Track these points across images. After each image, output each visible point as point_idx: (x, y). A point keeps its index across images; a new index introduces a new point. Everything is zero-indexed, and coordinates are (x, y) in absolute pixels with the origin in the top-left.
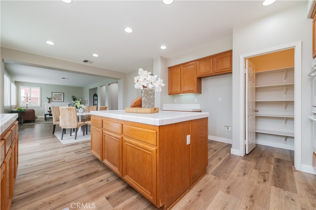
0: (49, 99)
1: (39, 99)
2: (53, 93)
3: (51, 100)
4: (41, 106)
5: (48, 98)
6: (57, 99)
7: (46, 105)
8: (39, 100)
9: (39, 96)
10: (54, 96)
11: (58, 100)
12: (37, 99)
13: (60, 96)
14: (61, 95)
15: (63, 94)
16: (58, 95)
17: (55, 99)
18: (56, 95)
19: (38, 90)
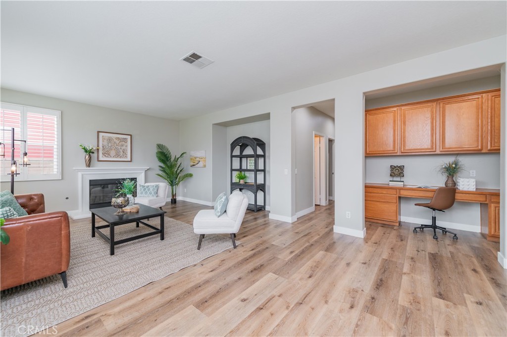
0: (89, 152)
1: (55, 153)
2: (101, 135)
3: (95, 155)
4: (62, 179)
5: (86, 151)
6: (113, 153)
7: (80, 174)
8: (55, 157)
9: (55, 145)
10: (105, 143)
11: (117, 155)
12: (48, 152)
13: (122, 146)
14: (125, 140)
15: (129, 137)
16: (117, 142)
17: (106, 154)
18: (110, 140)
19: (53, 120)
